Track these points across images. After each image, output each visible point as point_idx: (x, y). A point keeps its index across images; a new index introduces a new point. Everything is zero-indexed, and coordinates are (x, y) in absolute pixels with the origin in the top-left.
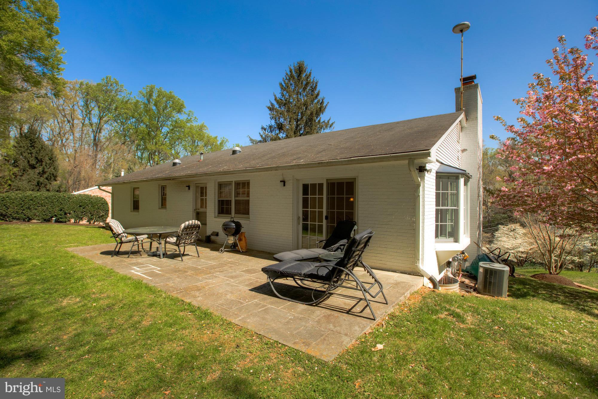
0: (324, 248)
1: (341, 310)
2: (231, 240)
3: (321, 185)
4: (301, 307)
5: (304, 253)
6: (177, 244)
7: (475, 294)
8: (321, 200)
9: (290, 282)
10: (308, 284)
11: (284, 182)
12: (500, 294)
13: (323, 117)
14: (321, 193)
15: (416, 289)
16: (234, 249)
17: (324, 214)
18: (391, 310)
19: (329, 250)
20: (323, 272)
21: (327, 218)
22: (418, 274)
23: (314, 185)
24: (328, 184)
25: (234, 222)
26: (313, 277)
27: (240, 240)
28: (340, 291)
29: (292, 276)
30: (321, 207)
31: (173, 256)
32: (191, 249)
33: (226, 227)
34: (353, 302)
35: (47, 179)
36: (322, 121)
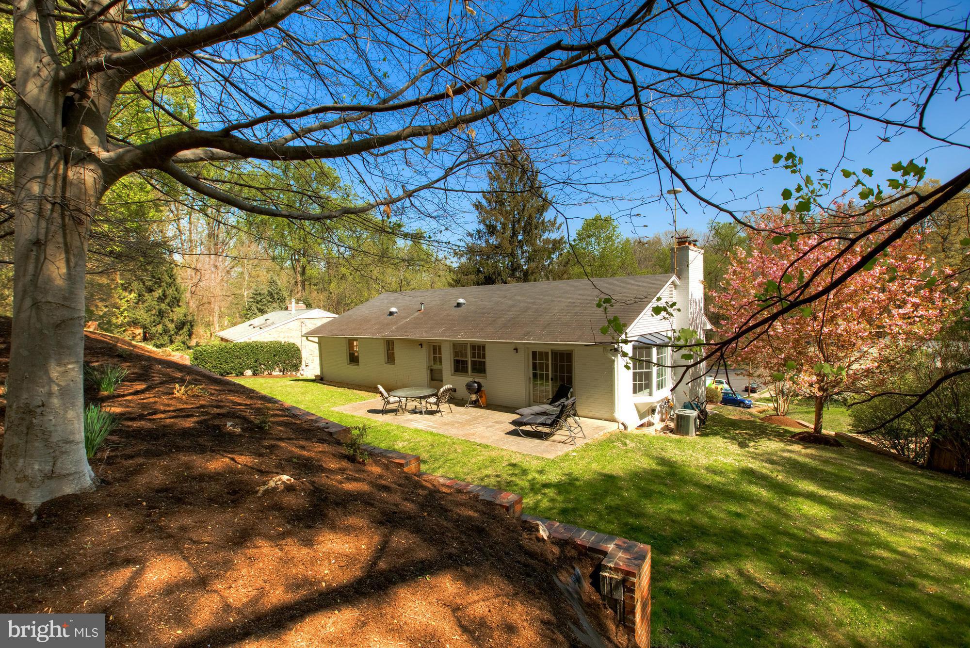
0: (550, 404)
1: (559, 442)
2: (474, 397)
3: (547, 353)
4: (537, 441)
5: (537, 409)
6: (437, 404)
7: (670, 434)
8: (547, 365)
9: (528, 428)
10: (540, 429)
11: (516, 350)
12: (687, 433)
13: (549, 215)
14: (547, 360)
15: (610, 430)
16: (476, 404)
17: (550, 377)
18: (586, 441)
19: (554, 406)
20: (549, 422)
21: (552, 379)
22: (613, 420)
23: (541, 353)
24: (552, 353)
25: (475, 382)
26: (543, 424)
27: (481, 397)
28: (560, 432)
29: (530, 424)
30: (547, 370)
31: (432, 413)
32: (444, 407)
33: (469, 387)
34: (566, 438)
35: (169, 305)
36: (546, 220)
